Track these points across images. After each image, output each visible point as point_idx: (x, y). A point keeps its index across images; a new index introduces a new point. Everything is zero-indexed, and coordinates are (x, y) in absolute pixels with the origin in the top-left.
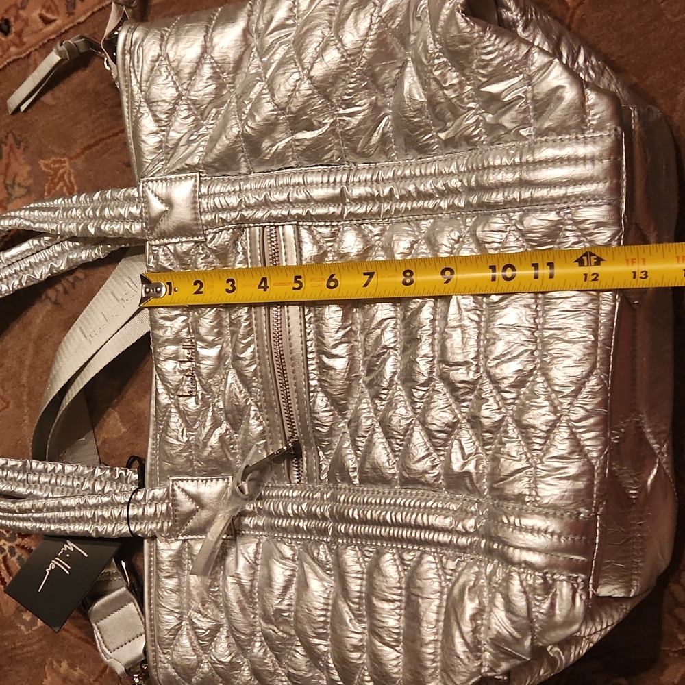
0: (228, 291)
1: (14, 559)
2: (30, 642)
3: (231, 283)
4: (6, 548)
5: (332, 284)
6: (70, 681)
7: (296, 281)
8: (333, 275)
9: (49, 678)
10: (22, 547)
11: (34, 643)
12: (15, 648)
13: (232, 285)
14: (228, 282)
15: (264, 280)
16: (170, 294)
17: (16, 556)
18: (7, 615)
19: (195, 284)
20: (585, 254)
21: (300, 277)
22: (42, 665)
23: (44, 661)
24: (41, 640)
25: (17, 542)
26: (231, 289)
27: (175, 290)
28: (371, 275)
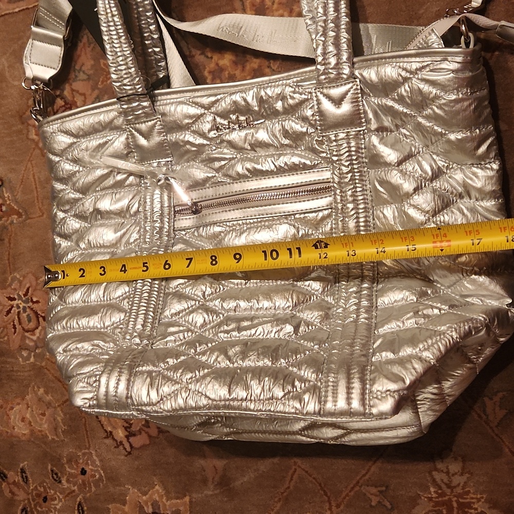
0: (101, 274)
1: (25, 315)
2: (23, 369)
3: (103, 269)
4: (21, 306)
5: (167, 267)
6: (43, 401)
7: (144, 266)
8: (167, 261)
9: (30, 396)
10: (32, 309)
11: (25, 371)
12: (13, 371)
13: (104, 271)
14: (101, 268)
15: (124, 266)
16: (64, 278)
17: (27, 314)
18: (12, 349)
19: (80, 271)
20: (318, 242)
21: (147, 263)
22: (27, 386)
23: (29, 384)
24: (30, 371)
25: (29, 305)
26: (103, 273)
27: (67, 276)
28: (191, 259)
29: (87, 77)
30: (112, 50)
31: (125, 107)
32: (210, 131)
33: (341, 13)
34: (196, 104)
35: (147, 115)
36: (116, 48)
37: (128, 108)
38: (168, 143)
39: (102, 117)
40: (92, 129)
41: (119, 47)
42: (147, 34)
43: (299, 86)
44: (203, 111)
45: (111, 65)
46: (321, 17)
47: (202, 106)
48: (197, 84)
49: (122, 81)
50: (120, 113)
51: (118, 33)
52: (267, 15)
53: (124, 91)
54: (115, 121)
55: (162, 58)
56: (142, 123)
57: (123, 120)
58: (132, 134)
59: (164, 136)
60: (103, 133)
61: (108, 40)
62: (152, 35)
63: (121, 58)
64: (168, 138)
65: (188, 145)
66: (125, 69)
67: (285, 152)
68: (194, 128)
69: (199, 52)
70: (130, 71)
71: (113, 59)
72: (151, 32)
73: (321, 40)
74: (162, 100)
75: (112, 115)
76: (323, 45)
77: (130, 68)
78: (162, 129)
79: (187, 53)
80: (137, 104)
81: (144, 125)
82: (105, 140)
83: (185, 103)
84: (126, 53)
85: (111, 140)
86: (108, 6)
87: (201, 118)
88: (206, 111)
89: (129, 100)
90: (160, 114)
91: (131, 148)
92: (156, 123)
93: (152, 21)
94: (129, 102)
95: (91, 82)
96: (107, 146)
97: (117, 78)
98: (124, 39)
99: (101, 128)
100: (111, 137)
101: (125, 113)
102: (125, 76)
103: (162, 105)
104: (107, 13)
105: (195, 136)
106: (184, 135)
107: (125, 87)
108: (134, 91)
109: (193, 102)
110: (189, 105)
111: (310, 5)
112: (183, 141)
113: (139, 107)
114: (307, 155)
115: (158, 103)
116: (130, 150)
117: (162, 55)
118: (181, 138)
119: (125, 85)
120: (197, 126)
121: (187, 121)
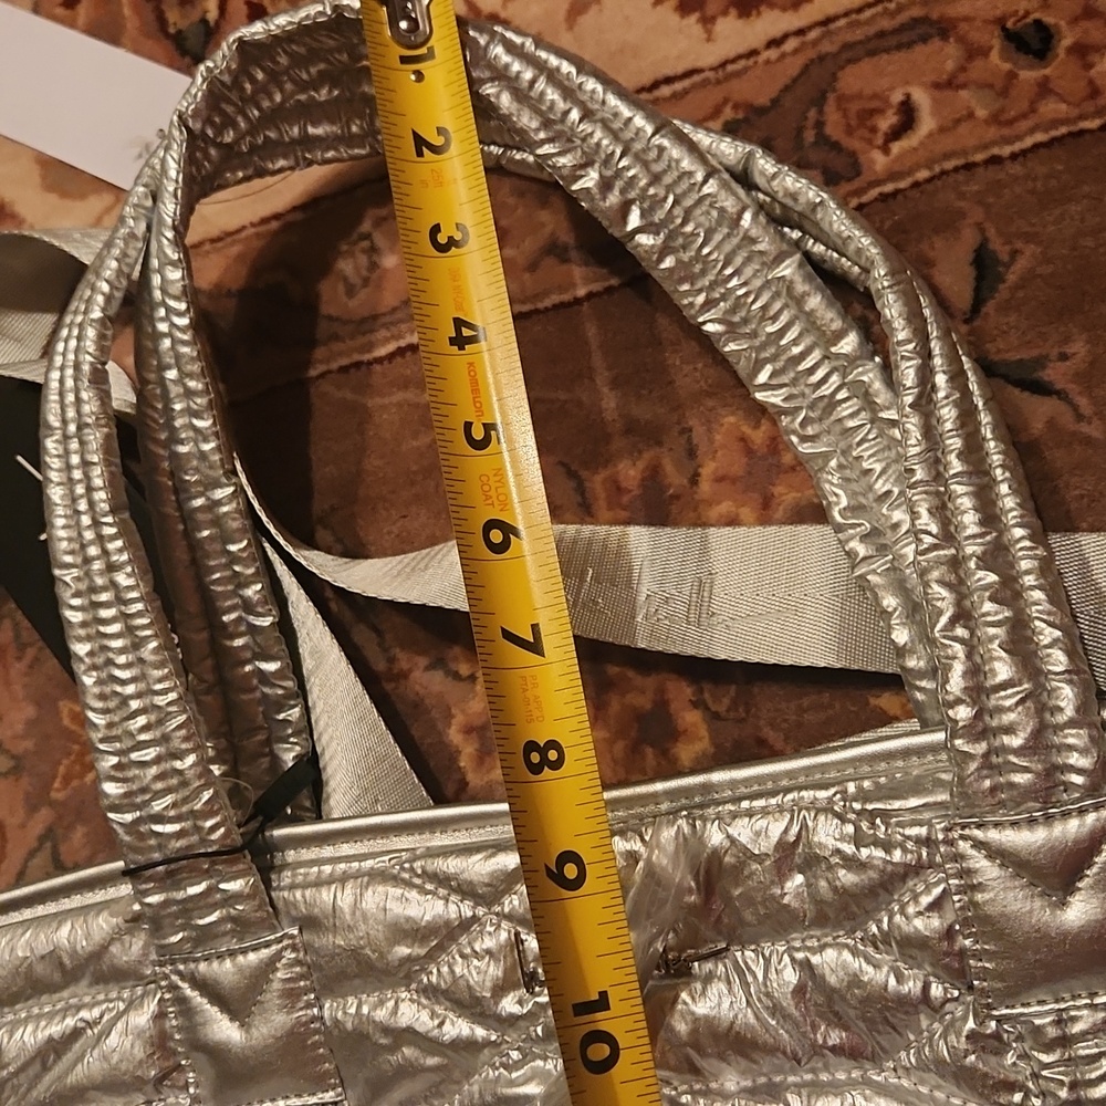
29: (12, 763)
30: (107, 690)
31: (153, 899)
32: (500, 989)
33: (1007, 528)
34: (442, 880)
35: (242, 926)
36: (123, 683)
37: (166, 904)
38: (327, 1032)
39: (63, 934)
40: (20, 982)
41: (133, 680)
42: (233, 616)
43: (873, 814)
44: (467, 910)
45: (101, 747)
46: (934, 547)
47: (465, 890)
48: (440, 800)
49: (146, 803)
50: (136, 919)
51: (130, 630)
52: (675, 524)
53: (152, 842)
54: (115, 949)
55: (289, 695)
56: (220, 957)
57: (146, 946)
58: (182, 1001)
59: (309, 1006)
60: (65, 994)
61: (91, 654)
62: (251, 618)
63: (142, 720)
64: (326, 1014)
65: (410, 1044)
66: (157, 760)
67: (824, 1077)
68: (435, 975)
69: (423, 661)
70: (178, 764)
71: (110, 725)
72: (248, 607)
73: (955, 639)
74: (301, 864)
75: (103, 924)
76: (969, 656)
77: (179, 755)
78: (302, 977)
79: (380, 665)
80: (202, 887)
81: (228, 963)
82: (70, 1022)
83: (395, 880)
84: (160, 701)
85: (96, 1022)
86: (89, 535)
87: (464, 940)
88: (481, 911)
89: (170, 874)
90: (294, 921)
91: (175, 1053)
92: (278, 956)
93: (251, 571)
94: (172, 880)
95: (25, 781)
96: (77, 1046)
97: (127, 795)
98: (155, 651)
99: (57, 977)
100: (96, 1012)
101: (154, 922)
102: (159, 786)
103: (304, 886)
104: (87, 561)
105: (439, 1010)
106: (391, 1004)
107: (158, 828)
108: (194, 839)
109: (430, 876)
110: (409, 884)
111: (854, 486)
112: (386, 1030)
113: (210, 900)
114: (924, 1090)
115: (287, 877)
116: (171, 1063)
117: (289, 684)
118: (381, 1014)
119: (159, 818)
120: (445, 969)
121: (403, 951)
